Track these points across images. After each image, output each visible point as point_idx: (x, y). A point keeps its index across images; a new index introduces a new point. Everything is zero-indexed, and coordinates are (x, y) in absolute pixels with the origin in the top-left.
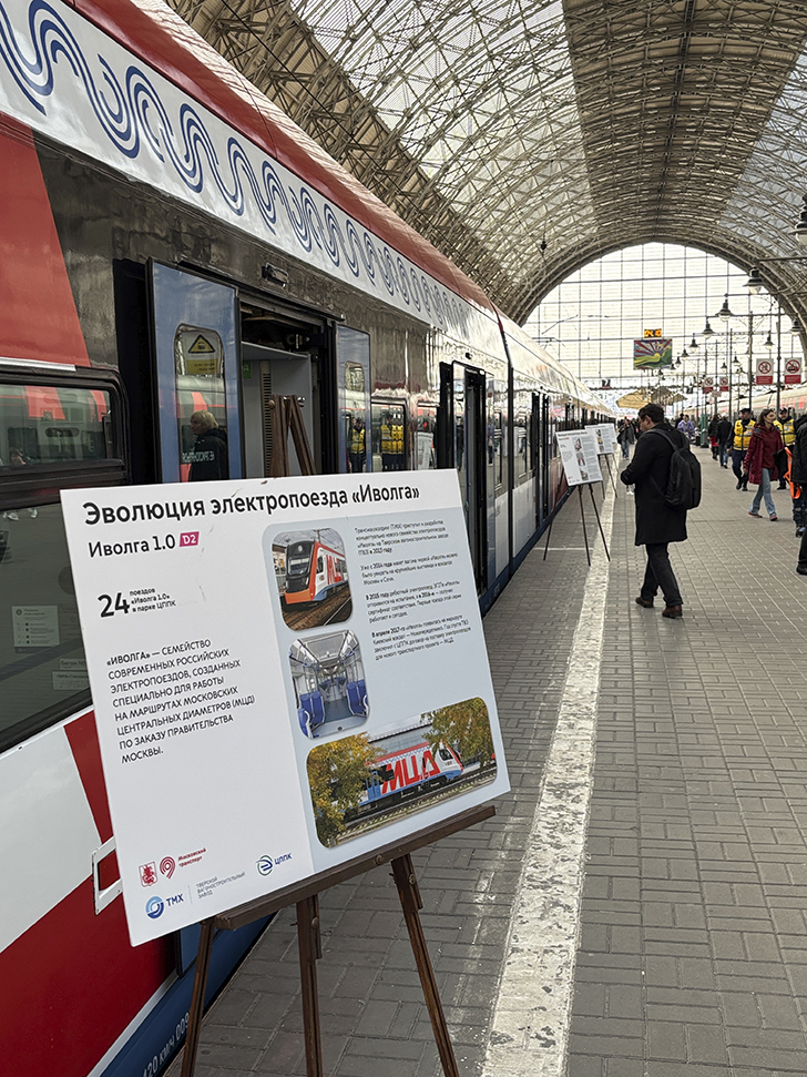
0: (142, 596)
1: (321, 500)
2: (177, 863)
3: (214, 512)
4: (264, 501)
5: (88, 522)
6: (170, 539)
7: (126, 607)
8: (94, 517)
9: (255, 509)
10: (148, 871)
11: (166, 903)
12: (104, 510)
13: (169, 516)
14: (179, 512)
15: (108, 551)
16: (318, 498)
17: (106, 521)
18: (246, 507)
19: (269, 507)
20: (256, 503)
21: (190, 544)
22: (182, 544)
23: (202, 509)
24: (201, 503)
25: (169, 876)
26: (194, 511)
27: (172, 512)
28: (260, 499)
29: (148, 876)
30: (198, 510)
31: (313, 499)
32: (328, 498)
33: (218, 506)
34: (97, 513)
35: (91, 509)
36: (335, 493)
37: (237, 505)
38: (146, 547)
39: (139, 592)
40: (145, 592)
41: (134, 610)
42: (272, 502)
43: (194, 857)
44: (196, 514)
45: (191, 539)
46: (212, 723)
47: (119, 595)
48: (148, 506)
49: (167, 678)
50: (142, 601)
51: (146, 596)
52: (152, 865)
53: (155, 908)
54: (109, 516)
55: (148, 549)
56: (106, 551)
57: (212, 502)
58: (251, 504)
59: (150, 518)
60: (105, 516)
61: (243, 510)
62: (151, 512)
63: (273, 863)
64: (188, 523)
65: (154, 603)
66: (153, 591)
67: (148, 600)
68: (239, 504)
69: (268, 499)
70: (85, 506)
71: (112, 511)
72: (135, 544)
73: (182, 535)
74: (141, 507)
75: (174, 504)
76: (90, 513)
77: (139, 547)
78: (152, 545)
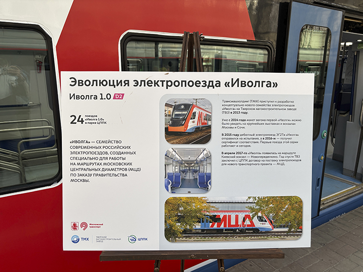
0: (90, 118)
1: (202, 84)
2: (89, 226)
3: (134, 86)
4: (165, 83)
5: (71, 85)
6: (109, 95)
7: (82, 121)
8: (74, 83)
9: (158, 86)
10: (75, 225)
11: (80, 239)
12: (79, 81)
13: (110, 85)
14: (115, 84)
15: (78, 97)
16: (200, 83)
17: (79, 85)
18: (153, 85)
19: (167, 85)
20: (160, 83)
21: (119, 99)
22: (114, 98)
23: (128, 84)
24: (128, 81)
25: (84, 229)
26: (123, 84)
27: (112, 84)
28: (163, 81)
29: (75, 227)
30: (126, 84)
31: (197, 84)
32: (207, 84)
33: (137, 83)
34: (75, 81)
35: (74, 80)
36: (212, 82)
37: (148, 83)
38: (96, 98)
39: (89, 116)
40: (93, 116)
41: (86, 123)
42: (169, 84)
43: (97, 226)
44: (125, 86)
45: (120, 96)
46: (116, 176)
47: (80, 116)
48: (100, 81)
49: (97, 153)
50: (90, 120)
51: (93, 118)
52: (77, 223)
53: (75, 239)
54: (81, 83)
55: (97, 99)
56: (77, 97)
57: (134, 81)
58: (157, 83)
59: (100, 85)
60: (79, 83)
61: (152, 86)
62: (101, 83)
63: (137, 239)
64: (119, 89)
65: (96, 121)
66: (96, 116)
67: (93, 119)
68: (149, 83)
69: (167, 82)
70: (71, 78)
71: (82, 81)
72: (91, 96)
73: (115, 94)
74: (96, 81)
75: (113, 81)
76: (72, 82)
77: (93, 97)
78: (99, 97)
